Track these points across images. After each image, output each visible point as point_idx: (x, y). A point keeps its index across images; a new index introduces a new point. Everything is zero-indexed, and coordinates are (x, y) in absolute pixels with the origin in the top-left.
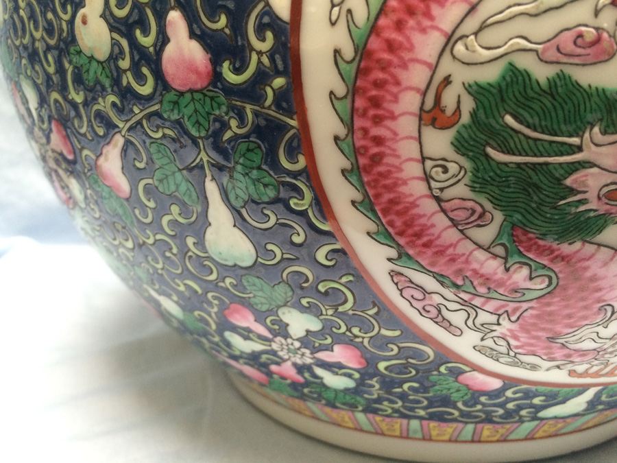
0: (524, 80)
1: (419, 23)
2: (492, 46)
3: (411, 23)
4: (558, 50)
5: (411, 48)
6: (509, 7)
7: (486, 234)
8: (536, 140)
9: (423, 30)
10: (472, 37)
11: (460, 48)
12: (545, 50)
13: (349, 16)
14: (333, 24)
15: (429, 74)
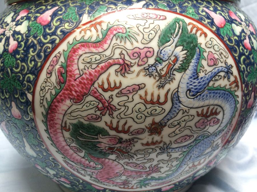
7: (82, 154)
8: (87, 136)
14: (41, 107)
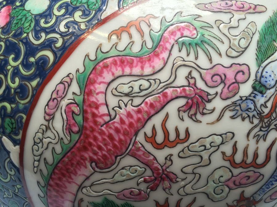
0: (112, 204)
1: (67, 180)
2: (97, 191)
3: (64, 179)
4: (124, 195)
5: (66, 187)
6: (102, 179)
9: (70, 182)
10: (89, 188)
11: (84, 190)
12: (118, 195)
13: (41, 172)
15: (74, 197)
